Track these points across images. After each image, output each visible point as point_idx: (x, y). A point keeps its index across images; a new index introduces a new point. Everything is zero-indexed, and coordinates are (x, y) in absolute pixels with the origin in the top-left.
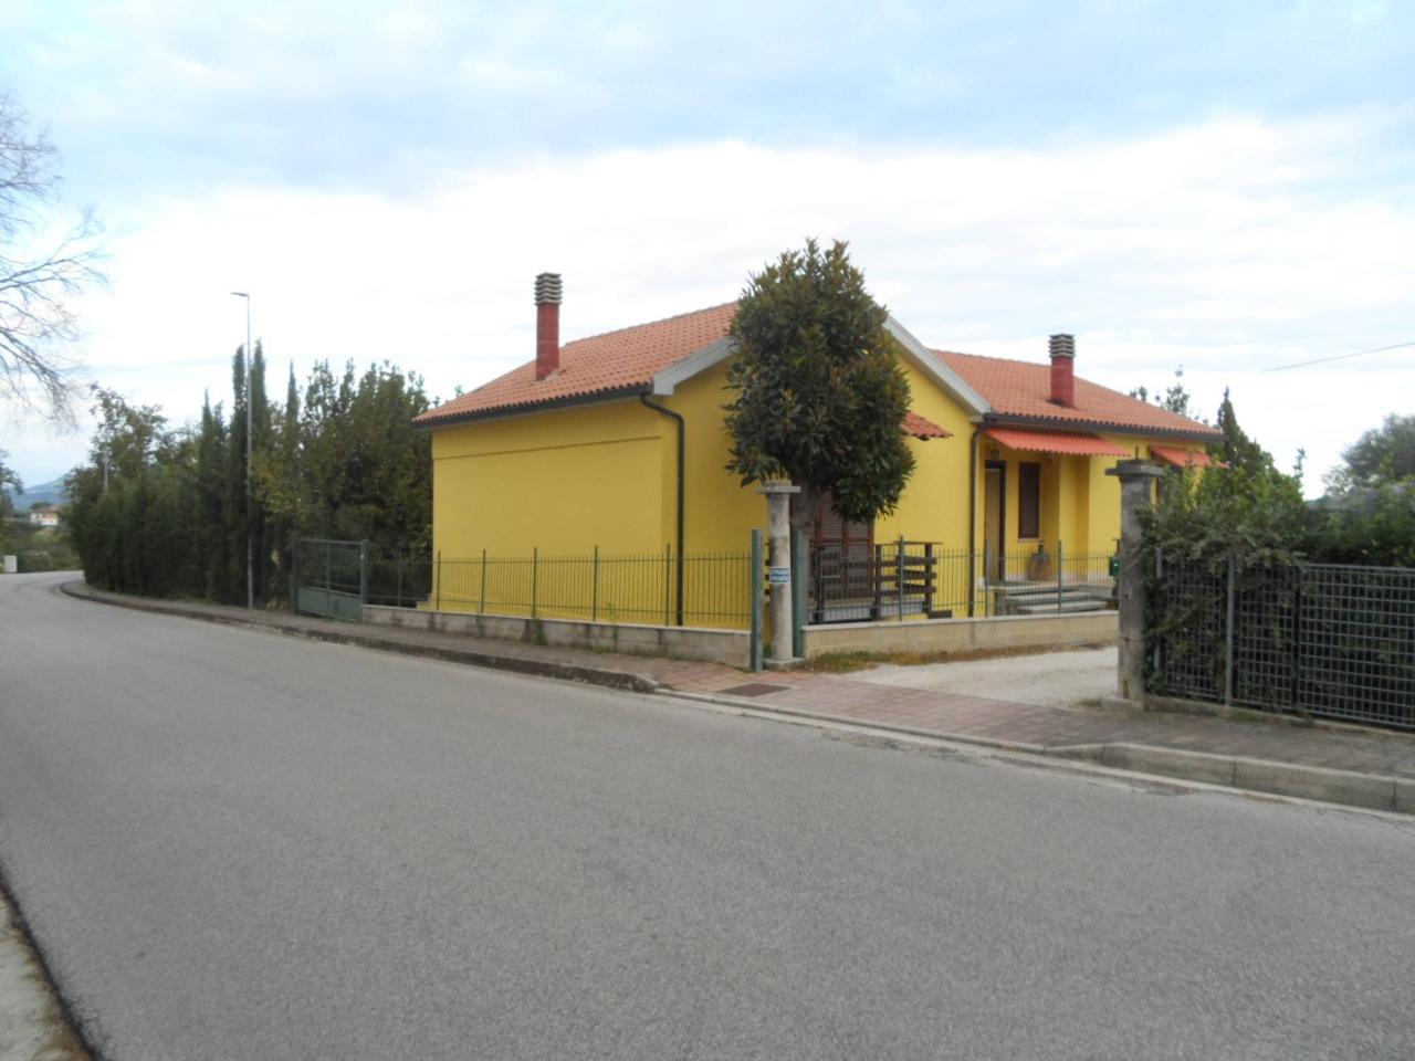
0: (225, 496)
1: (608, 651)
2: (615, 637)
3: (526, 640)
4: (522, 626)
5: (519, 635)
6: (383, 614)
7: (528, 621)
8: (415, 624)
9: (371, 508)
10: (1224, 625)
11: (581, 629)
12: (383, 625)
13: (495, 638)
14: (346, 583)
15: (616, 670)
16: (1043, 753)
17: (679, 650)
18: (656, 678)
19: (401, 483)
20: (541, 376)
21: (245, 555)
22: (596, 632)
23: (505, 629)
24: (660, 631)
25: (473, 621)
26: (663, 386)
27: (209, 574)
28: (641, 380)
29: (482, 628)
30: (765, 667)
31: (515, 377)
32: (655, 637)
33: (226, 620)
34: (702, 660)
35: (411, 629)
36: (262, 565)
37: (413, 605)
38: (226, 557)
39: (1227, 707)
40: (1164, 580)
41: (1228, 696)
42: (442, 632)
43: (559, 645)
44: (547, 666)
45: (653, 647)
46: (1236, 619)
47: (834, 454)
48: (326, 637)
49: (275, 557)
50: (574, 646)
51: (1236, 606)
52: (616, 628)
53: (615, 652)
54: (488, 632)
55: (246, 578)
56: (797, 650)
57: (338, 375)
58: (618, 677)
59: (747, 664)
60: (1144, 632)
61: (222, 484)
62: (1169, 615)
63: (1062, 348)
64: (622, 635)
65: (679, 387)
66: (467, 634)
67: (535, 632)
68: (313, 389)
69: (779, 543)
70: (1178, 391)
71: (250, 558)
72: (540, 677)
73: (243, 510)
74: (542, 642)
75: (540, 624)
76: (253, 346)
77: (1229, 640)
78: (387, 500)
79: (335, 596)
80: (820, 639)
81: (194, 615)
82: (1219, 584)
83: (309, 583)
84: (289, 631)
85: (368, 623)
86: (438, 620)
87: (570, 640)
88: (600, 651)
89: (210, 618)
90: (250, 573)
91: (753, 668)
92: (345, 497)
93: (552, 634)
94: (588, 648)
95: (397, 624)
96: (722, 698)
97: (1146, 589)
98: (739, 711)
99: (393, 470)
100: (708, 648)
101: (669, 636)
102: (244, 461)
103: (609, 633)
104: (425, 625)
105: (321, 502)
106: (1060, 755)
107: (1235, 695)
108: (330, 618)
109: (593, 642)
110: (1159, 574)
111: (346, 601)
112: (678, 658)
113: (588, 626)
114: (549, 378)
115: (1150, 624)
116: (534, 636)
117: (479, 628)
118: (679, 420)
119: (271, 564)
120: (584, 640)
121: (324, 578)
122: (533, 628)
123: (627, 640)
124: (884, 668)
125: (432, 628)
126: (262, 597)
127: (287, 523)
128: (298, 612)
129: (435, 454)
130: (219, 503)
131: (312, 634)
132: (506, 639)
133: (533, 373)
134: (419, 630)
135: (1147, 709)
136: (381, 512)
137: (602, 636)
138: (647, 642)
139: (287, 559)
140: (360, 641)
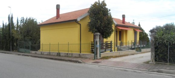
0: (7, 35)
1: (71, 57)
2: (72, 55)
3: (57, 55)
4: (57, 54)
5: (56, 55)
6: (34, 52)
7: (57, 53)
8: (39, 53)
9: (30, 37)
10: (168, 52)
11: (66, 54)
12: (34, 54)
13: (52, 55)
14: (27, 48)
15: (75, 60)
16: (148, 71)
17: (82, 57)
18: (82, 61)
19: (34, 34)
20: (57, 19)
21: (10, 44)
22: (69, 54)
23: (54, 54)
24: (79, 54)
25: (48, 53)
26: (79, 20)
27: (4, 47)
28: (75, 19)
29: (50, 54)
30: (96, 59)
31: (52, 19)
32: (79, 55)
33: (8, 53)
34: (86, 58)
35: (38, 54)
36: (13, 45)
37: (37, 51)
38: (7, 44)
39: (168, 63)
40: (158, 46)
41: (168, 62)
42: (43, 54)
43: (63, 56)
44: (63, 59)
45: (78, 56)
46: (169, 51)
47: (104, 29)
48: (25, 55)
49: (15, 44)
50: (65, 56)
51: (169, 49)
52: (72, 54)
53: (72, 57)
54: (51, 54)
55: (10, 47)
56: (100, 56)
57: (25, 19)
58: (75, 61)
59: (94, 58)
60: (155, 53)
61: (6, 34)
62: (159, 51)
63: (124, 17)
64: (73, 55)
65: (81, 20)
66: (47, 55)
67: (59, 54)
68: (21, 20)
69: (98, 41)
70: (134, 22)
71: (11, 44)
72: (62, 61)
73: (10, 38)
74: (60, 56)
75: (59, 53)
76: (11, 14)
77: (168, 54)
78: (32, 36)
79: (25, 50)
80: (103, 55)
81: (3, 53)
82: (167, 47)
83: (21, 48)
84: (19, 55)
85: (31, 53)
86: (43, 53)
87: (64, 55)
88: (69, 57)
89: (5, 53)
90: (11, 46)
91: (95, 59)
92: (26, 36)
93: (61, 55)
94: (67, 57)
95: (36, 53)
96: (93, 64)
97: (155, 47)
98: (98, 66)
99: (33, 32)
100: (87, 56)
101: (81, 55)
102: (10, 31)
103: (71, 54)
104: (40, 53)
105: (23, 36)
106: (151, 71)
107: (169, 61)
108: (25, 53)
109: (68, 56)
110: (157, 45)
111: (27, 50)
112: (82, 58)
113: (67, 54)
114: (58, 19)
115: (156, 52)
116: (59, 55)
117: (49, 54)
118: (80, 24)
119: (14, 45)
120: (67, 55)
121: (24, 47)
122: (58, 54)
123: (74, 55)
124: (112, 58)
125: (42, 54)
126: (13, 50)
127: (17, 39)
128: (19, 52)
129: (41, 30)
130: (6, 37)
131: (23, 55)
132: (54, 55)
133: (56, 18)
134: (40, 54)
135: (156, 64)
136: (31, 38)
137: (70, 55)
138: (77, 56)
139: (17, 44)
140: (31, 56)
